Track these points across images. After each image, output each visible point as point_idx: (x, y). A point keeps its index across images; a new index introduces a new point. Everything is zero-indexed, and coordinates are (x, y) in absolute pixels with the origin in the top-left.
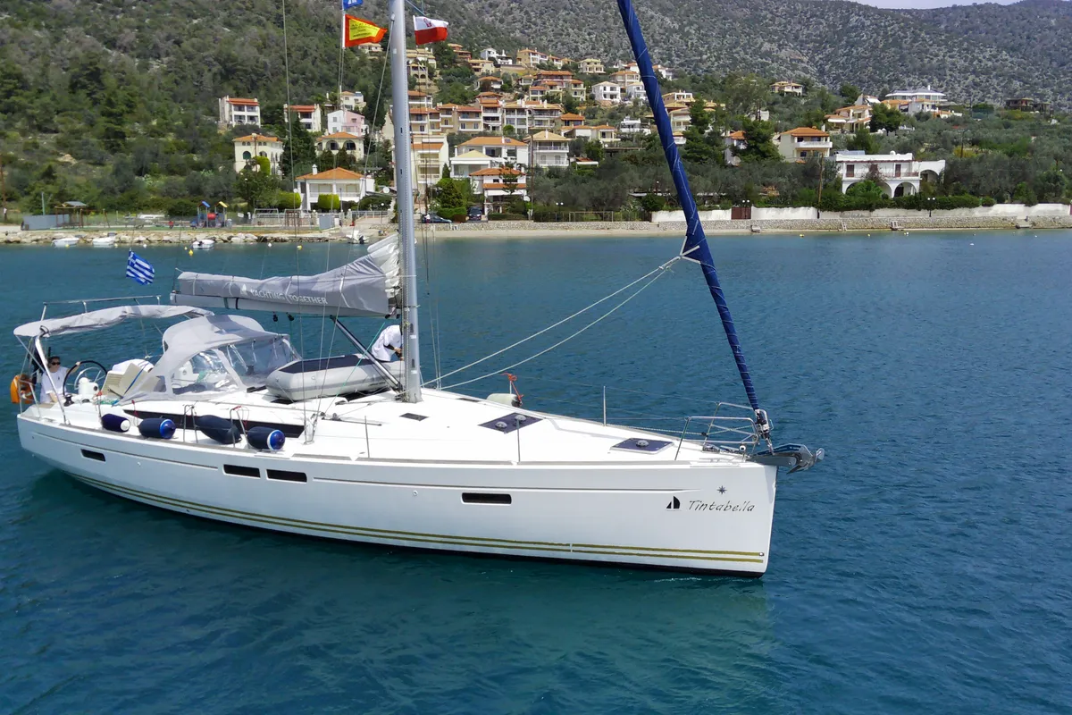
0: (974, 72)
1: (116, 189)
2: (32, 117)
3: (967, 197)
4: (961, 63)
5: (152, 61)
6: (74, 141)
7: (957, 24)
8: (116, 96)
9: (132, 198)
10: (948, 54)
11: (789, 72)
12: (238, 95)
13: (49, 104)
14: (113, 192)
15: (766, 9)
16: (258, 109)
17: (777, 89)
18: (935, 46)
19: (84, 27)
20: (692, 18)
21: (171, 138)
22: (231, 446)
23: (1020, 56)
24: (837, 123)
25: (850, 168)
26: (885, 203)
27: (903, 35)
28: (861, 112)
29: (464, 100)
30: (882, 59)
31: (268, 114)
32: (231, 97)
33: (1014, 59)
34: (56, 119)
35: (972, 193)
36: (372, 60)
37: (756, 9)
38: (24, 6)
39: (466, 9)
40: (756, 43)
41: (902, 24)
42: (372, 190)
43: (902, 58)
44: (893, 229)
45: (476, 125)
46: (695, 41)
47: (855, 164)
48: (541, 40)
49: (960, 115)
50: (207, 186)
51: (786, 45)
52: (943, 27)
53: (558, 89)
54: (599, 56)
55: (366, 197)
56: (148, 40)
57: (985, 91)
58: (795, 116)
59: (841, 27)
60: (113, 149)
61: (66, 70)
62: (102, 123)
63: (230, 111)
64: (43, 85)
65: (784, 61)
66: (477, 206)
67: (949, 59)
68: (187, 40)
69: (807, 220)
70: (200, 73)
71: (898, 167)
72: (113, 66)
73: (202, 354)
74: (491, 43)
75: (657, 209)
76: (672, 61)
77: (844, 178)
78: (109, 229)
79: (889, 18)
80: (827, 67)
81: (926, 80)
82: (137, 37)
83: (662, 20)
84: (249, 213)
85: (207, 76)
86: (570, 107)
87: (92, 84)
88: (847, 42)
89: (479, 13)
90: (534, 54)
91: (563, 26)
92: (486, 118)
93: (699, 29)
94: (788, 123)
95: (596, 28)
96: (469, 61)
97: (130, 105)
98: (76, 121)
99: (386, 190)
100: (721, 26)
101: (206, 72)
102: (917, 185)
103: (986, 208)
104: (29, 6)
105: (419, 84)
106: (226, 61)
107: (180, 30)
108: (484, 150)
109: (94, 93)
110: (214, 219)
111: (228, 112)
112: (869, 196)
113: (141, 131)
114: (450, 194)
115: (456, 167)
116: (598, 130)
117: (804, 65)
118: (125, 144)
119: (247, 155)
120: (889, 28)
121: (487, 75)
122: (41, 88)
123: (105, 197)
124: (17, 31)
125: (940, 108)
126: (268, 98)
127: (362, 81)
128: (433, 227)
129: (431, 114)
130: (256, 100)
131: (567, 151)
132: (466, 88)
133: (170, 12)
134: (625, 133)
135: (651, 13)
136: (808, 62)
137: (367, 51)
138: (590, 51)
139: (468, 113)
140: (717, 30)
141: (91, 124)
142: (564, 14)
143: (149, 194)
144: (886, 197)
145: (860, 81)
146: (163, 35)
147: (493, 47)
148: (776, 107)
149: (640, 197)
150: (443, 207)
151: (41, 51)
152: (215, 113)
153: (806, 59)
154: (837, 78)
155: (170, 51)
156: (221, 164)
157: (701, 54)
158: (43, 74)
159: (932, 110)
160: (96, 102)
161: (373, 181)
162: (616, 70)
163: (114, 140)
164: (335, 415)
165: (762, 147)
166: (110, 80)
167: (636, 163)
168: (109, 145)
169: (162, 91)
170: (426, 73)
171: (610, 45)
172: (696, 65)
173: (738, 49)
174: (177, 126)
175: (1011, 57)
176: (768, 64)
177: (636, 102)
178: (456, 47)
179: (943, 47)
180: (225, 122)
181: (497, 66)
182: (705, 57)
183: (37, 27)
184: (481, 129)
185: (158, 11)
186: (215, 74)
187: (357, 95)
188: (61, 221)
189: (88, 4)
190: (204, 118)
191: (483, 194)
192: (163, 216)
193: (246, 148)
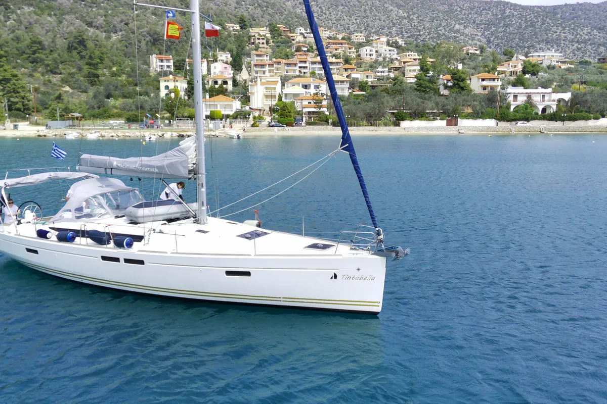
0: (577, 42)
1: (95, 107)
2: (48, 65)
3: (583, 114)
4: (570, 37)
5: (112, 34)
6: (71, 79)
7: (567, 14)
8: (94, 54)
9: (105, 112)
10: (563, 31)
11: (470, 42)
12: (160, 54)
13: (56, 58)
14: (93, 108)
15: (457, 6)
16: (172, 61)
17: (465, 51)
18: (555, 27)
19: (75, 15)
20: (415, 10)
21: (124, 77)
22: (105, 246)
23: (604, 33)
24: (502, 71)
25: (515, 97)
26: (536, 117)
27: (536, 20)
28: (517, 64)
29: (287, 57)
30: (524, 34)
31: (178, 65)
32: (157, 55)
33: (601, 35)
34: (61, 66)
35: (586, 112)
36: (235, 34)
37: (451, 6)
38: (41, 4)
39: (286, 6)
40: (451, 25)
41: (536, 14)
42: (239, 108)
43: (536, 33)
44: (541, 133)
45: (294, 71)
46: (416, 24)
47: (518, 95)
48: (329, 23)
49: (573, 66)
50: (146, 105)
51: (468, 26)
52: (559, 16)
53: (339, 51)
54: (361, 32)
55: (237, 112)
56: (110, 23)
57: (584, 52)
58: (477, 66)
59: (500, 16)
60: (92, 83)
61: (66, 39)
62: (86, 68)
63: (157, 62)
64: (53, 47)
65: (467, 35)
66: (299, 117)
67: (563, 34)
68: (132, 23)
69: (492, 127)
70: (139, 41)
71: (544, 96)
72: (91, 37)
73: (91, 198)
74: (300, 25)
75: (403, 120)
76: (403, 35)
77: (512, 103)
78: (95, 129)
79: (528, 11)
80: (492, 39)
81: (549, 46)
82: (104, 21)
83: (397, 11)
84: (171, 121)
85: (143, 43)
86: (347, 61)
87: (80, 47)
88: (504, 24)
89: (294, 8)
90: (325, 31)
91: (341, 15)
92: (300, 67)
93: (418, 17)
94: (473, 71)
95: (359, 16)
96: (289, 35)
97: (101, 59)
98: (72, 68)
99: (247, 108)
100: (431, 15)
101: (143, 41)
102: (554, 107)
103: (595, 120)
104: (45, 3)
105: (260, 48)
106: (154, 34)
107: (128, 17)
108: (301, 85)
109: (81, 52)
110: (153, 124)
111: (155, 63)
112: (526, 113)
113: (107, 73)
114: (285, 110)
115: (286, 95)
116: (364, 74)
117: (478, 37)
118: (99, 81)
119: (167, 87)
120: (528, 17)
121: (299, 43)
122: (52, 49)
123: (90, 111)
124: (38, 17)
125: (561, 62)
126: (177, 55)
127: (229, 46)
128: (276, 129)
129: (269, 65)
130: (171, 56)
131: (348, 86)
132: (288, 50)
133: (122, 7)
134: (379, 76)
135: (391, 8)
136: (481, 36)
137: (232, 29)
138: (356, 29)
139: (290, 64)
140: (429, 18)
141: (80, 69)
142: (341, 8)
143: (114, 109)
144: (537, 114)
145: (511, 47)
146: (119, 20)
147: (302, 27)
148: (465, 61)
149: (393, 113)
150: (281, 118)
151: (52, 29)
152: (148, 64)
153: (480, 34)
154: (498, 45)
155: (122, 29)
156: (152, 92)
157: (419, 31)
158: (53, 42)
159: (557, 64)
160: (82, 57)
161: (240, 102)
162: (372, 40)
163: (93, 78)
164: (160, 230)
165: (461, 84)
166: (90, 45)
167: (388, 93)
168: (90, 81)
169: (118, 51)
170: (265, 41)
171: (368, 26)
172: (417, 38)
173: (441, 28)
174: (127, 71)
175: (599, 33)
176: (458, 37)
177: (384, 58)
178: (281, 27)
179: (559, 28)
180: (154, 68)
181: (305, 38)
182: (422, 33)
183: (50, 15)
184: (297, 73)
185: (116, 7)
186: (148, 42)
187: (227, 54)
188: (68, 124)
189: (77, 2)
190: (142, 66)
191: (302, 110)
192: (124, 122)
193: (167, 84)
